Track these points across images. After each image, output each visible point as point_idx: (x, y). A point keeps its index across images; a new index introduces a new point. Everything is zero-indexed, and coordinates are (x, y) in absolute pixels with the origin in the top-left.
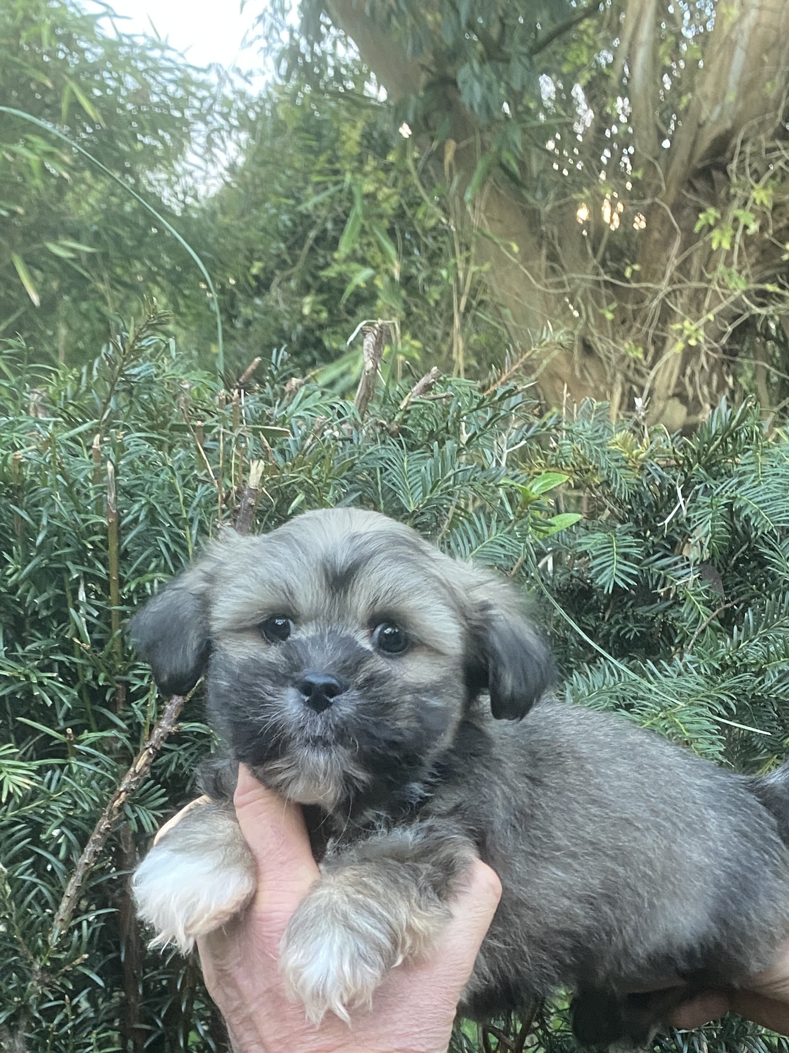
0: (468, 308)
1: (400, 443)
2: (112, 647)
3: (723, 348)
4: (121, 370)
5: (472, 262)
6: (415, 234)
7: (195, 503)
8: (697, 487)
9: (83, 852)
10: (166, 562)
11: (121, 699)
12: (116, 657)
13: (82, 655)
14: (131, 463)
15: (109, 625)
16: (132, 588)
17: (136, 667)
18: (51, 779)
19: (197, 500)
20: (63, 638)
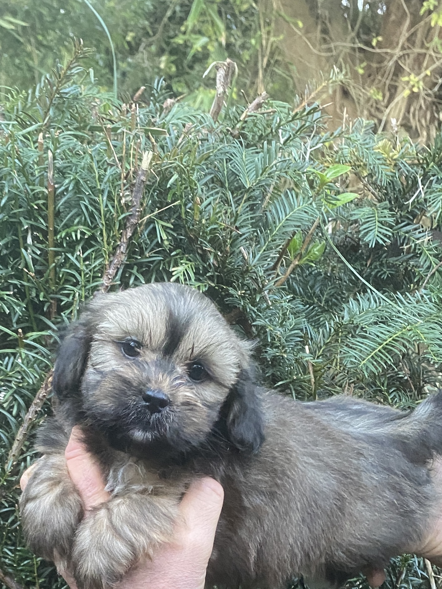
0: (268, 64)
1: (241, 142)
2: (49, 276)
3: (435, 93)
4: (57, 89)
5: (272, 34)
6: (234, 15)
7: (106, 179)
8: (432, 178)
9: (28, 411)
10: (85, 218)
11: (54, 310)
12: (51, 282)
13: (29, 281)
14: (64, 151)
15: (47, 260)
16: (63, 236)
17: (65, 289)
18: (8, 363)
19: (107, 177)
20: (17, 269)
